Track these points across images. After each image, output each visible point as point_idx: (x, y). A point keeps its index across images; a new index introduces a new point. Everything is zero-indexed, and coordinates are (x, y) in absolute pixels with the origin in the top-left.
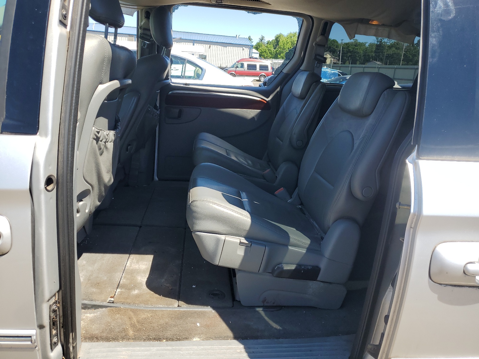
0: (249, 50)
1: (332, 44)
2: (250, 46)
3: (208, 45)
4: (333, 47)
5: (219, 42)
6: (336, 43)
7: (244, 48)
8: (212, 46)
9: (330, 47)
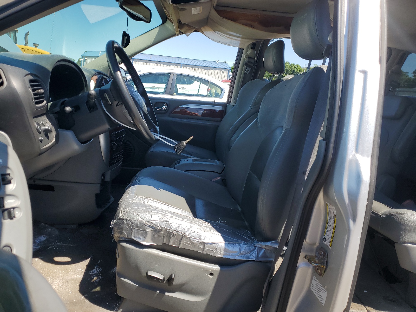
0: (227, 73)
1: (295, 68)
2: (229, 69)
3: (193, 68)
4: (297, 71)
5: (202, 65)
6: (299, 68)
7: (223, 71)
8: (196, 69)
9: (294, 71)
